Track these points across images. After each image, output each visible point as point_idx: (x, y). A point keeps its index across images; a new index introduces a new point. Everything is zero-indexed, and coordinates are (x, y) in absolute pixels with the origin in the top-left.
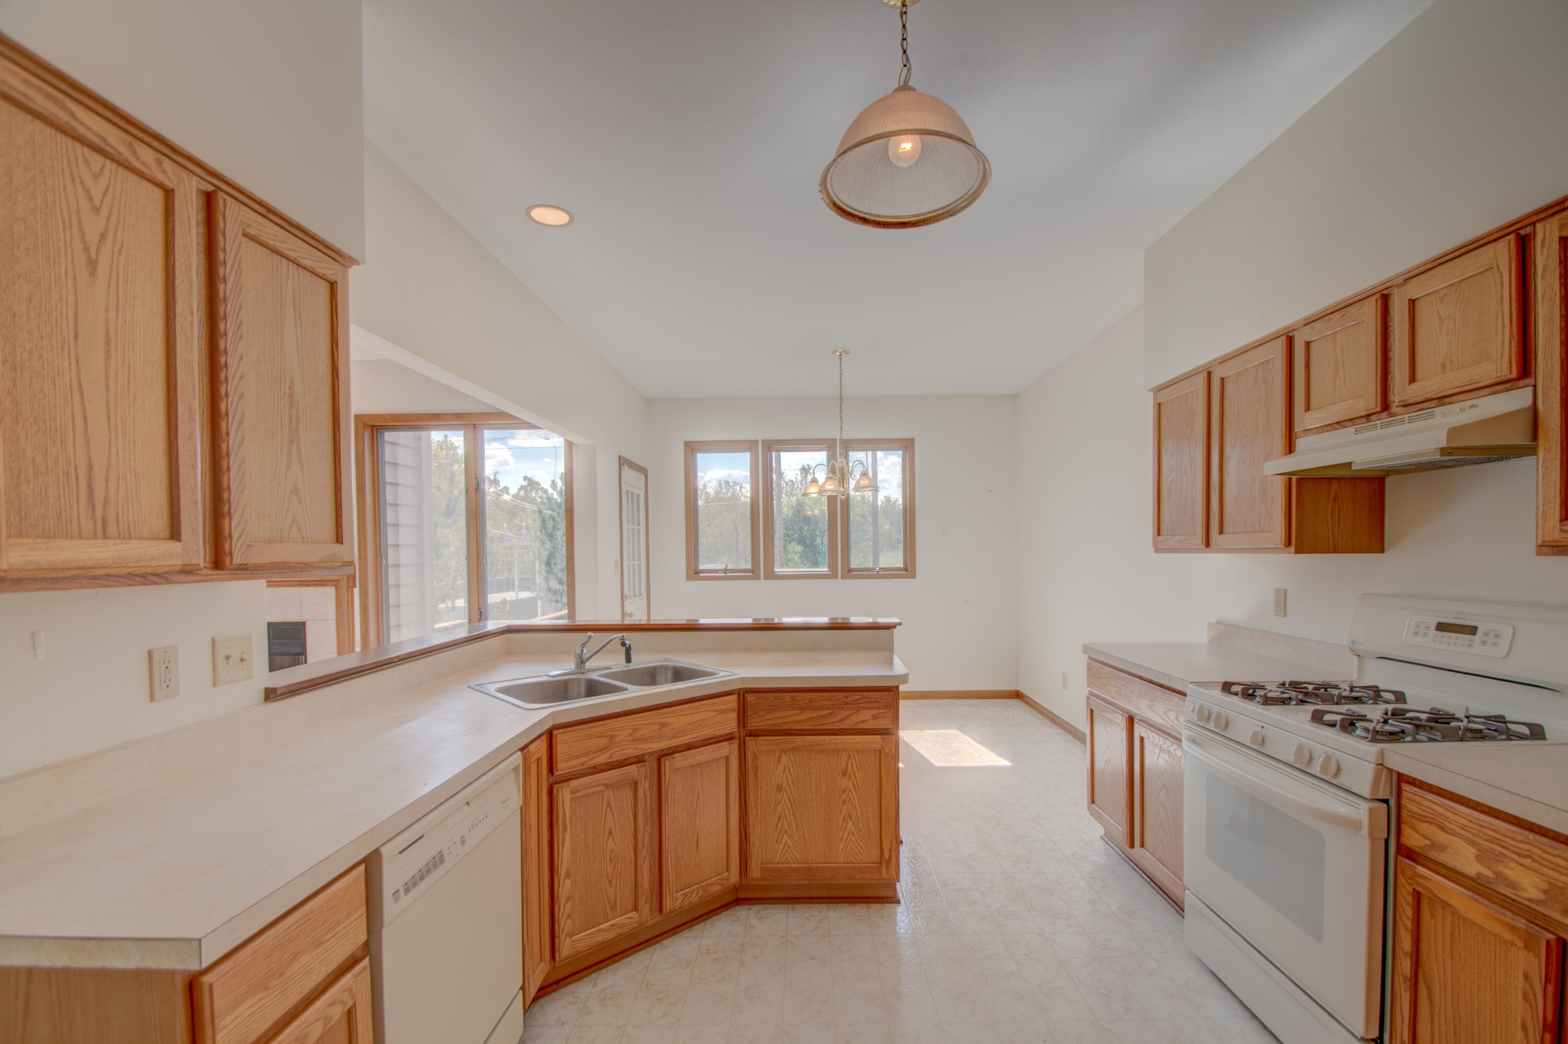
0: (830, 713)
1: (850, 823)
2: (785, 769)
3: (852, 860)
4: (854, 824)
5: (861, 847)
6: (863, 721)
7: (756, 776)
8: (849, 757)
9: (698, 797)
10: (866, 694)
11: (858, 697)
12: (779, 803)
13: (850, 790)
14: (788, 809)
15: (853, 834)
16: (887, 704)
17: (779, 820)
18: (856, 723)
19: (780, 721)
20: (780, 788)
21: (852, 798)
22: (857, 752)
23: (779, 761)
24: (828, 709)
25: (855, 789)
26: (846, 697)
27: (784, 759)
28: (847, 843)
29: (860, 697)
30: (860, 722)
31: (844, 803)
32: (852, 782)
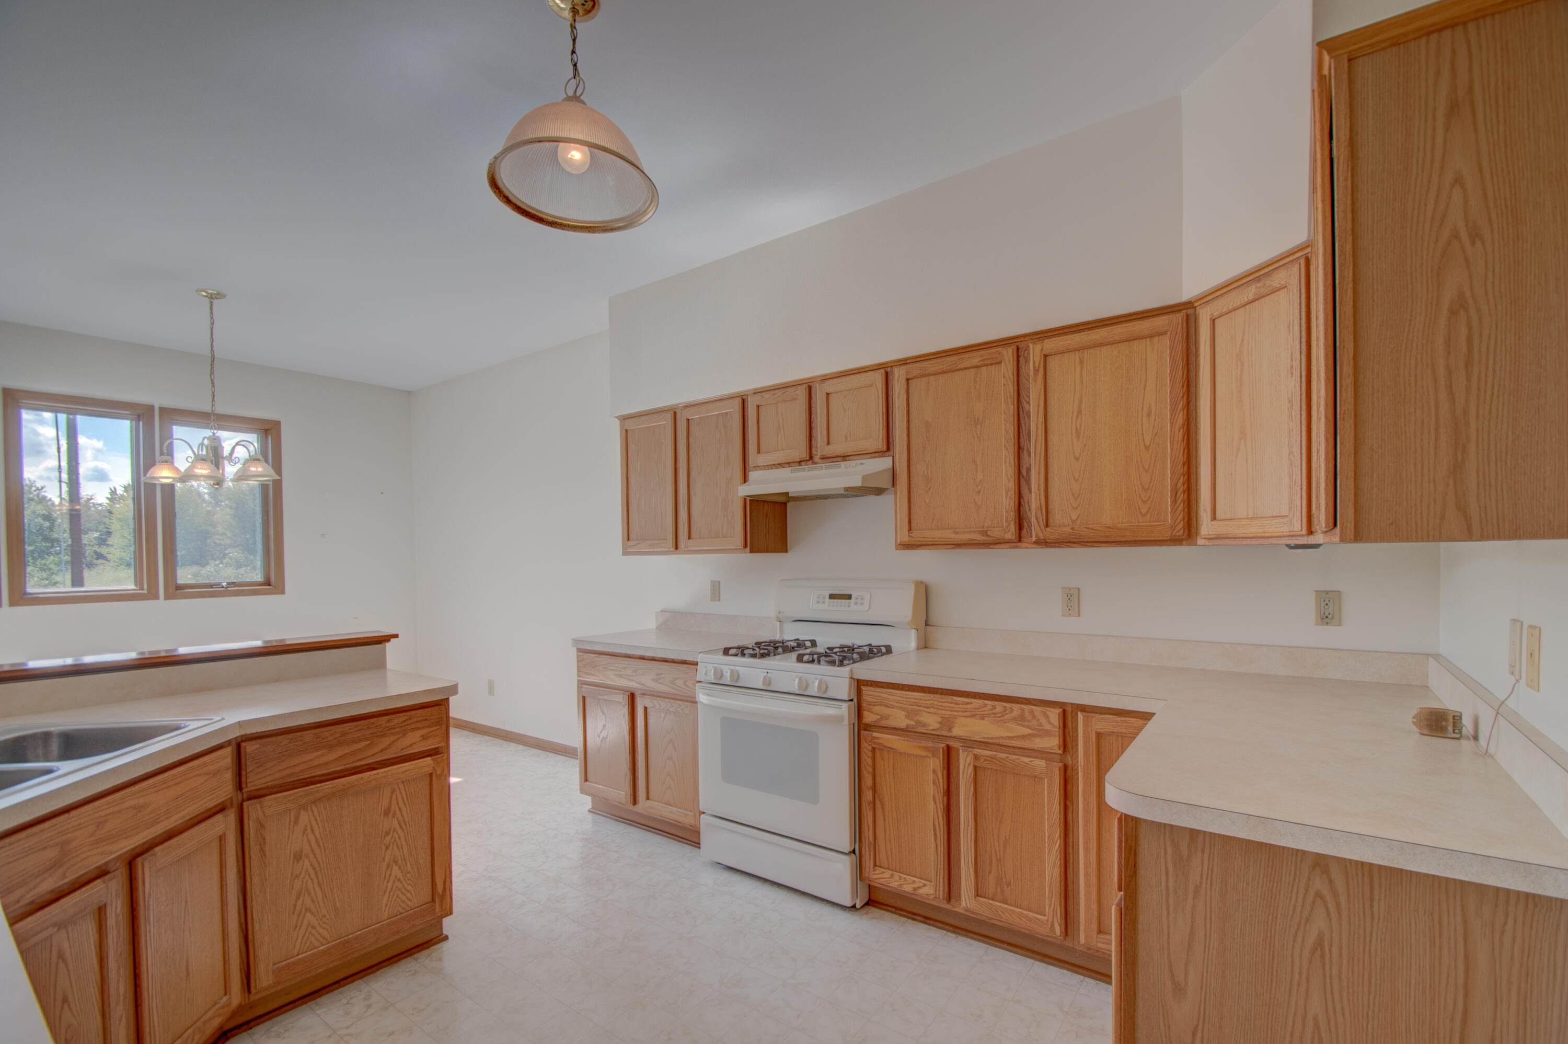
0: (369, 744)
1: (395, 868)
2: (306, 829)
3: (398, 911)
4: (400, 868)
5: (409, 891)
6: (411, 745)
7: (263, 851)
8: (393, 792)
10: (413, 712)
11: (404, 719)
12: (297, 876)
13: (395, 830)
14: (312, 880)
15: (399, 880)
16: (438, 720)
17: (298, 898)
18: (402, 749)
19: (297, 769)
20: (298, 857)
21: (397, 839)
22: (403, 782)
23: (296, 822)
24: (366, 740)
25: (401, 827)
26: (389, 721)
27: (304, 817)
28: (391, 894)
29: (407, 717)
30: (407, 747)
31: (387, 848)
32: (397, 819)
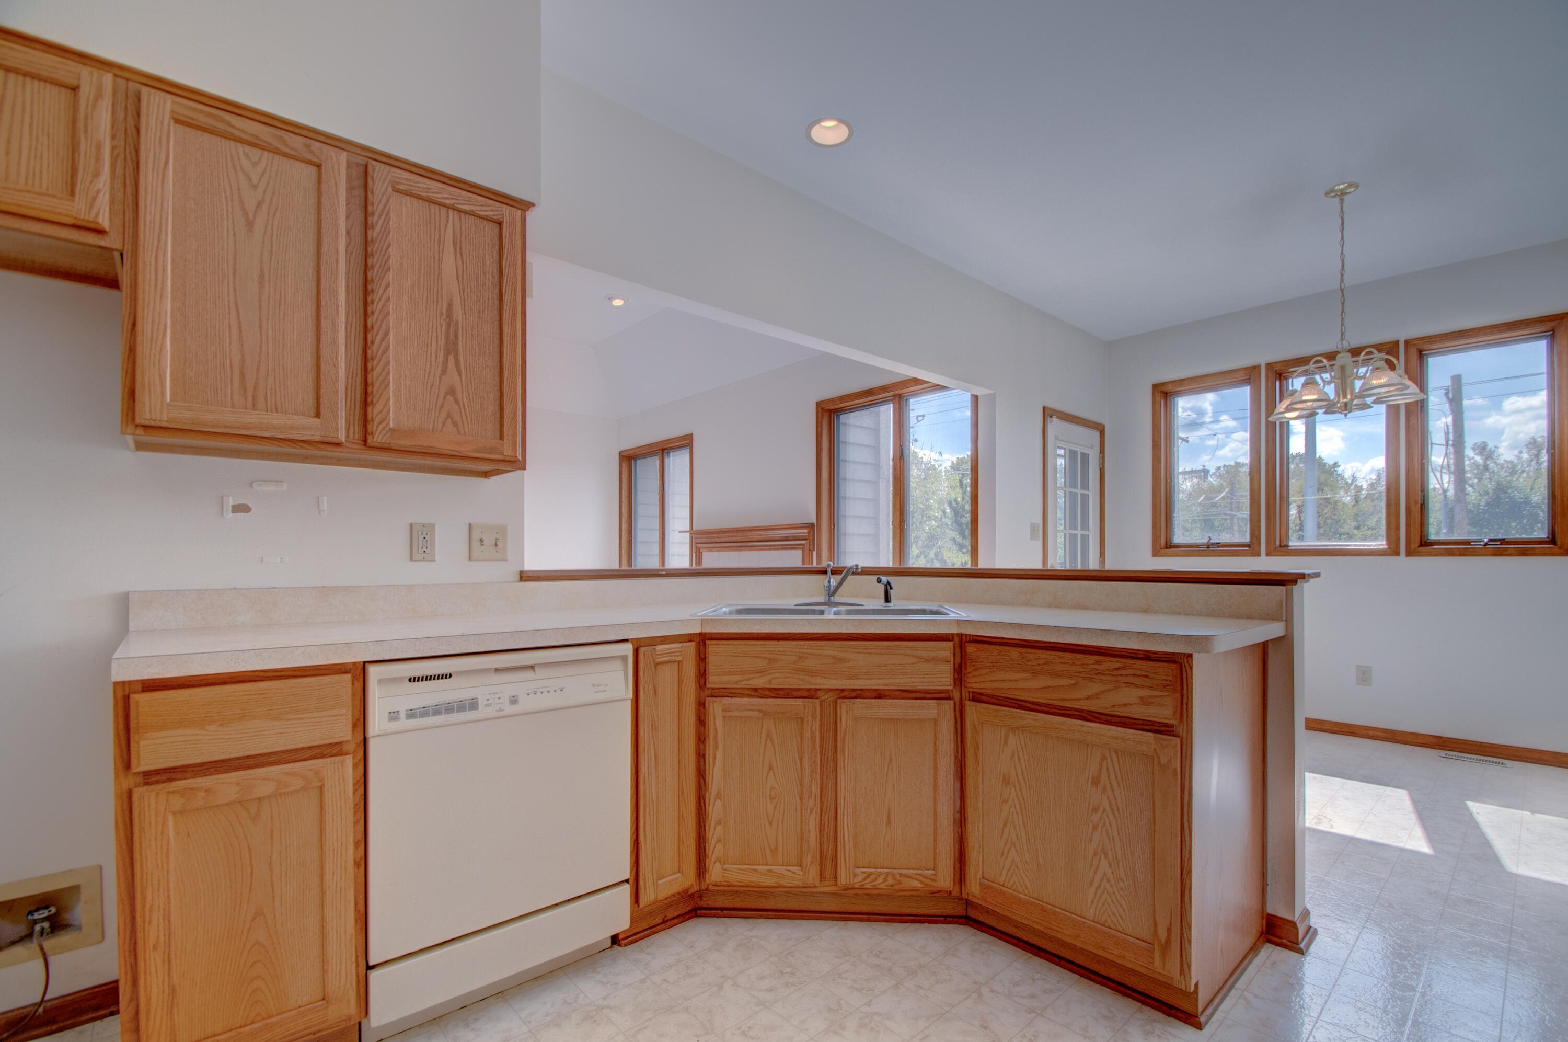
0: (1073, 684)
1: (1104, 862)
2: (1013, 756)
3: (1106, 921)
4: (1110, 866)
5: (1121, 906)
6: (1125, 705)
7: (976, 755)
8: (1103, 759)
9: (891, 760)
10: (1129, 661)
11: (1117, 665)
12: (1006, 801)
13: (1104, 811)
14: (1017, 813)
15: (1109, 881)
16: (1165, 682)
17: (1005, 825)
18: (1114, 706)
19: (1005, 685)
20: (1006, 781)
21: (1107, 823)
22: (1116, 752)
23: (1006, 742)
24: (1071, 677)
25: (1112, 810)
26: (1097, 662)
27: (1012, 740)
28: (1099, 892)
29: (1120, 665)
30: (1119, 706)
31: (1095, 828)
32: (1108, 798)
